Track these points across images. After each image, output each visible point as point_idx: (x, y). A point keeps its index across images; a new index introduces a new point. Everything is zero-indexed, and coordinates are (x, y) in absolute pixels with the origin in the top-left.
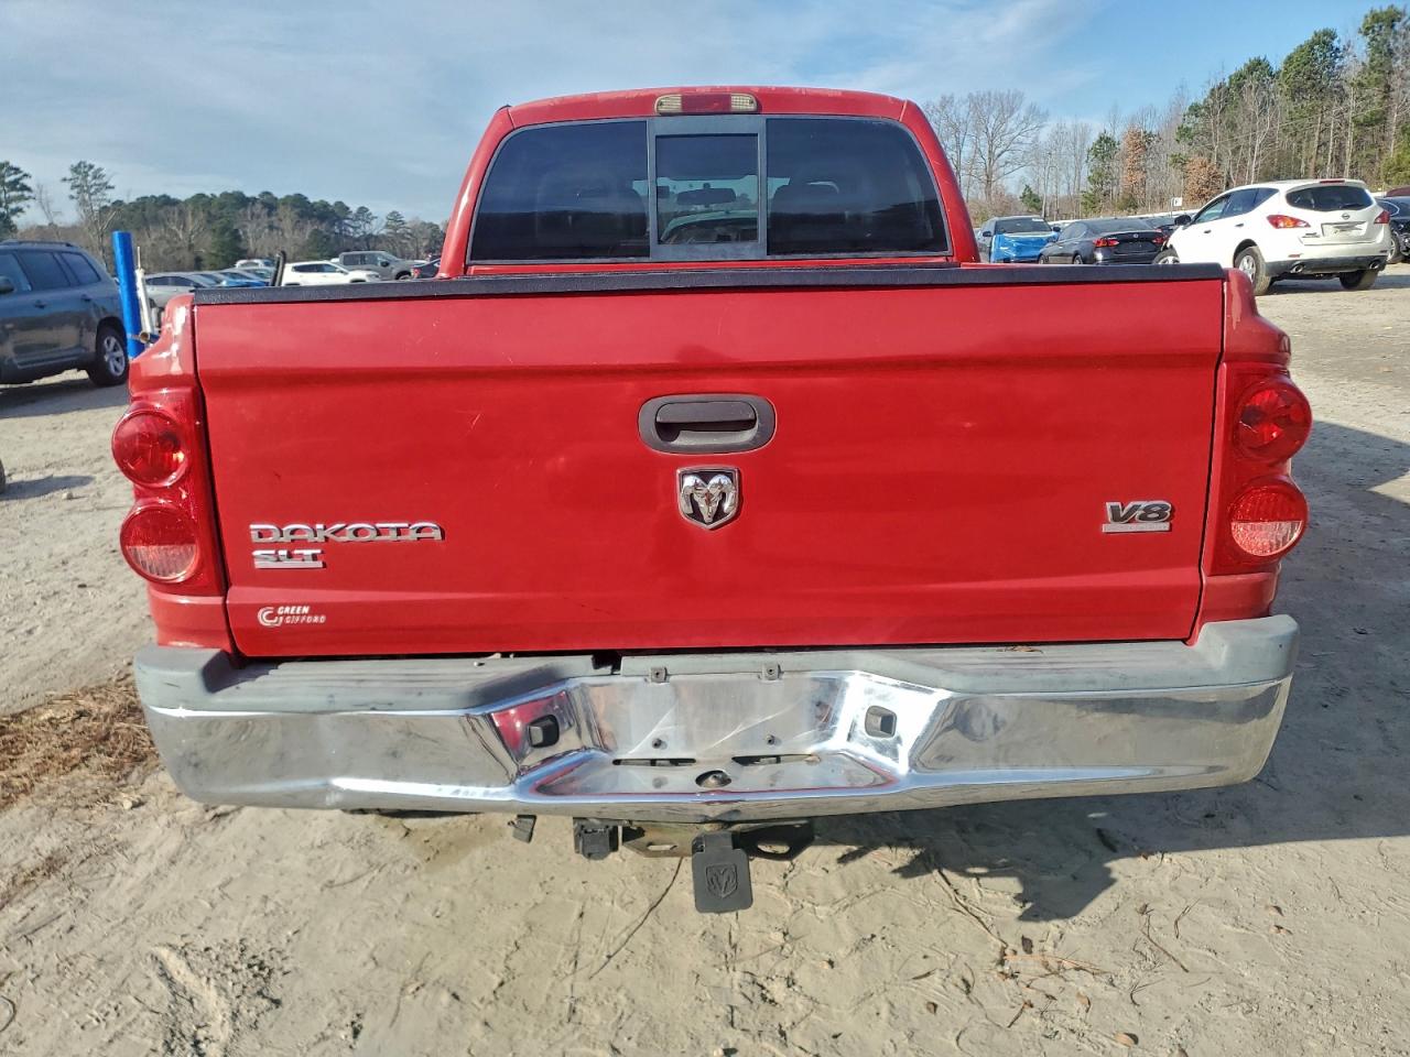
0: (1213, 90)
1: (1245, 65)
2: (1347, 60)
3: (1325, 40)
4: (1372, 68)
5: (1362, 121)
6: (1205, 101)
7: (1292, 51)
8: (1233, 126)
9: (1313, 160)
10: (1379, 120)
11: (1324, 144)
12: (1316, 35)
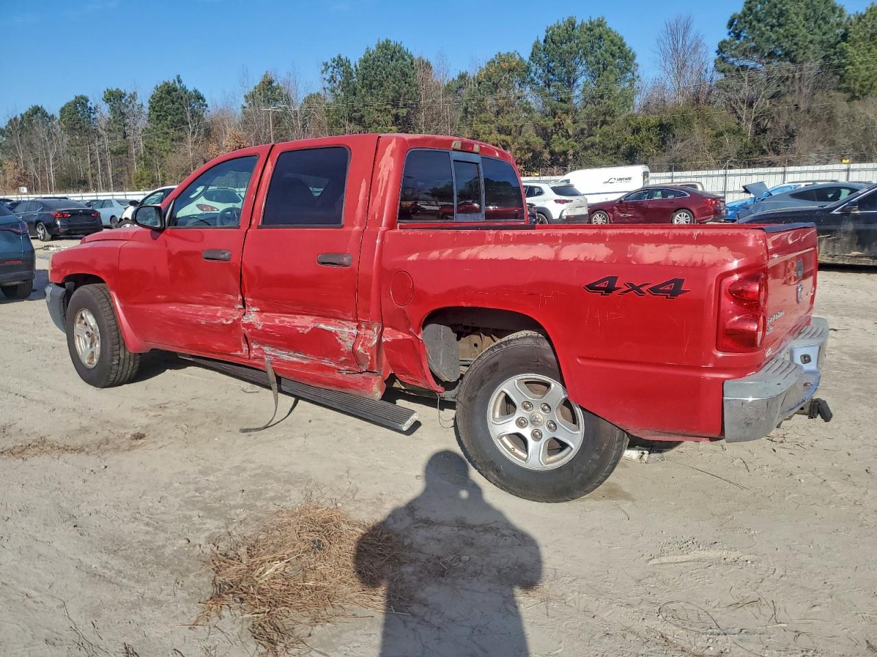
0: (10, 120)
1: (29, 109)
2: (97, 115)
3: (81, 102)
4: (115, 122)
5: (115, 150)
6: (6, 127)
7: (64, 105)
8: (30, 145)
9: (90, 170)
10: (124, 151)
11: (94, 162)
12: (76, 98)
